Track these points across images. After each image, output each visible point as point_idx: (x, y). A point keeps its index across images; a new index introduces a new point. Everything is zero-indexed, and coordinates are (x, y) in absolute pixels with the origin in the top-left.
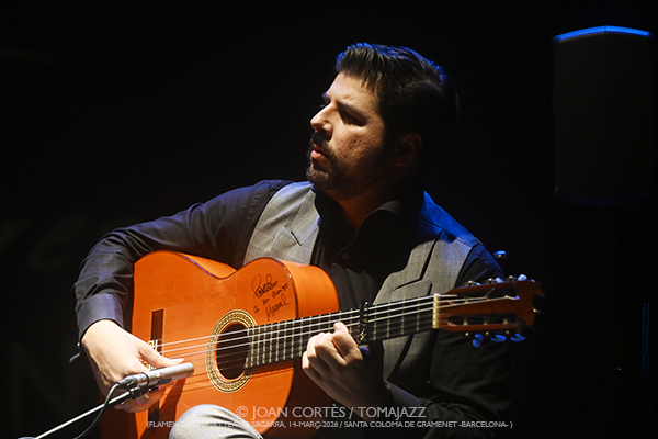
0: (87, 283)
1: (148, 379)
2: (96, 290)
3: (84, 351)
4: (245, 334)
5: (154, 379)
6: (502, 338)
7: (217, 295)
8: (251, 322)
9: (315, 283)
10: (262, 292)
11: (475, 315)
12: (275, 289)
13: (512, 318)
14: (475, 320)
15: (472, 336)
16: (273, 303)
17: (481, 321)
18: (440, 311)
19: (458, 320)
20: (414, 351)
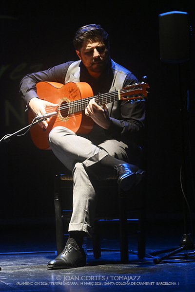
0: (25, 89)
1: (44, 117)
2: (29, 90)
3: (29, 107)
4: (67, 105)
5: (46, 117)
6: (138, 100)
7: (58, 94)
8: (68, 101)
9: (85, 88)
10: (71, 92)
11: (131, 95)
12: (74, 91)
13: (141, 95)
14: (131, 96)
15: (130, 101)
16: (74, 95)
17: (132, 96)
18: (121, 94)
19: (126, 97)
20: (114, 108)
